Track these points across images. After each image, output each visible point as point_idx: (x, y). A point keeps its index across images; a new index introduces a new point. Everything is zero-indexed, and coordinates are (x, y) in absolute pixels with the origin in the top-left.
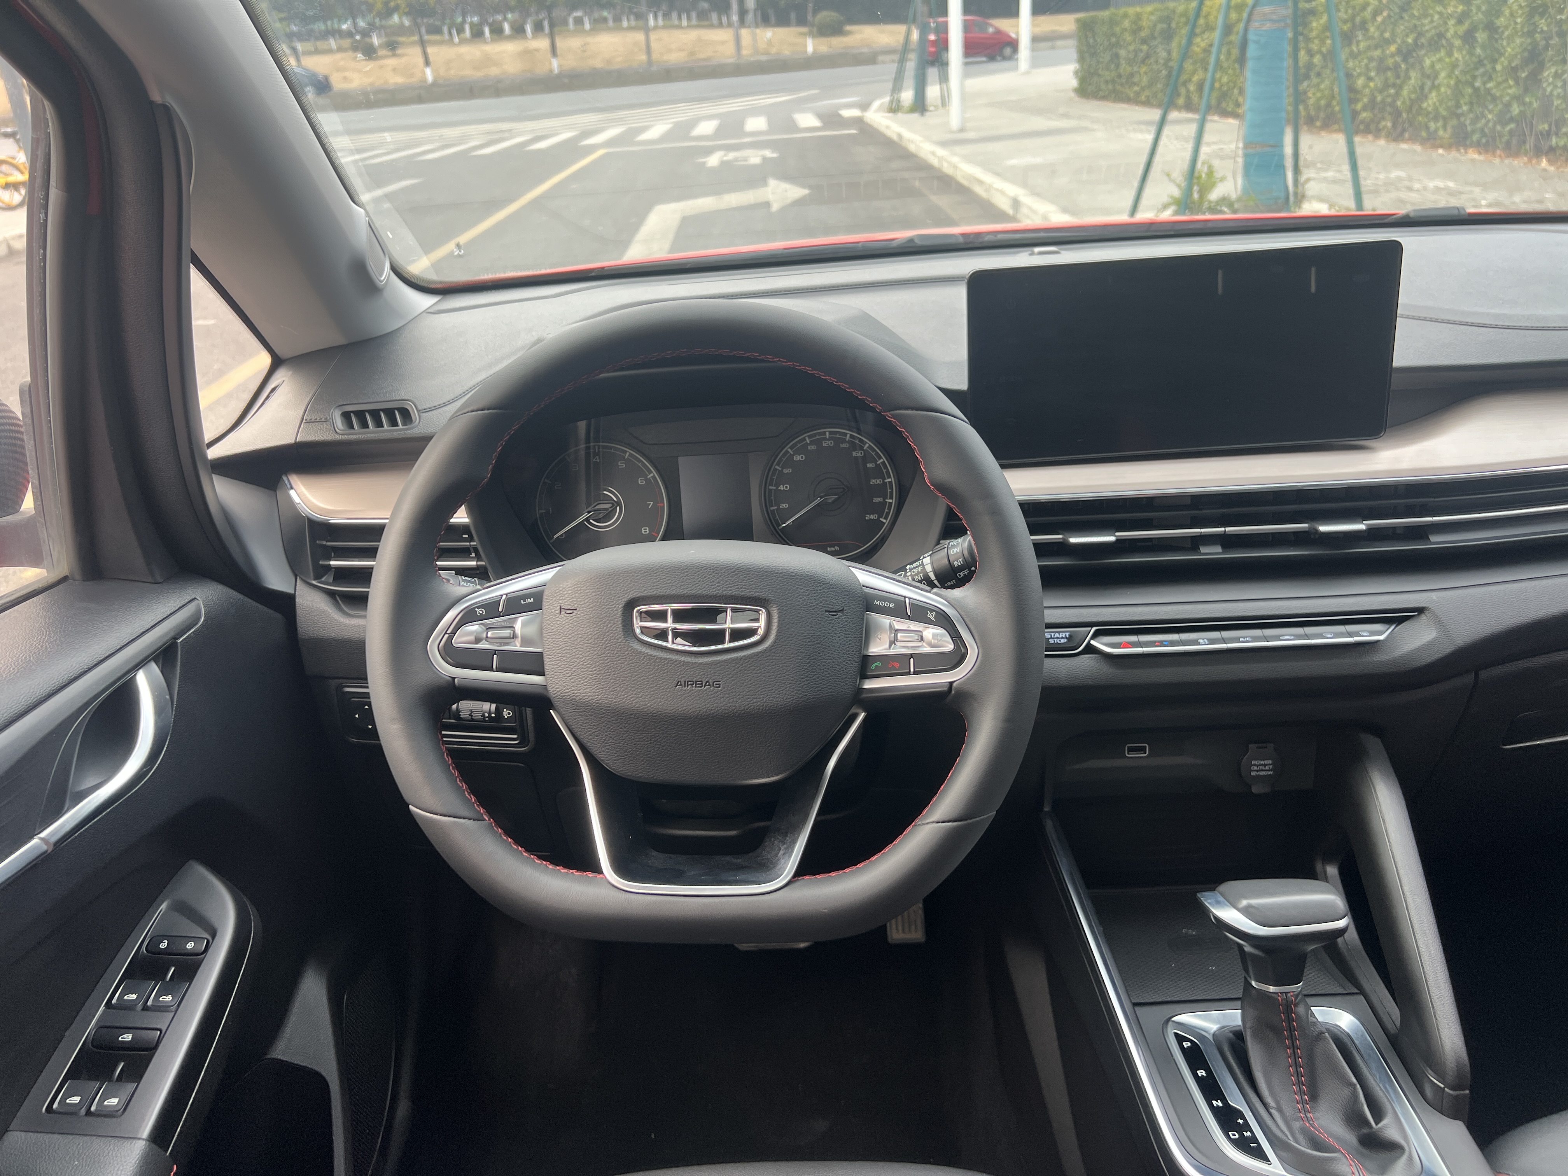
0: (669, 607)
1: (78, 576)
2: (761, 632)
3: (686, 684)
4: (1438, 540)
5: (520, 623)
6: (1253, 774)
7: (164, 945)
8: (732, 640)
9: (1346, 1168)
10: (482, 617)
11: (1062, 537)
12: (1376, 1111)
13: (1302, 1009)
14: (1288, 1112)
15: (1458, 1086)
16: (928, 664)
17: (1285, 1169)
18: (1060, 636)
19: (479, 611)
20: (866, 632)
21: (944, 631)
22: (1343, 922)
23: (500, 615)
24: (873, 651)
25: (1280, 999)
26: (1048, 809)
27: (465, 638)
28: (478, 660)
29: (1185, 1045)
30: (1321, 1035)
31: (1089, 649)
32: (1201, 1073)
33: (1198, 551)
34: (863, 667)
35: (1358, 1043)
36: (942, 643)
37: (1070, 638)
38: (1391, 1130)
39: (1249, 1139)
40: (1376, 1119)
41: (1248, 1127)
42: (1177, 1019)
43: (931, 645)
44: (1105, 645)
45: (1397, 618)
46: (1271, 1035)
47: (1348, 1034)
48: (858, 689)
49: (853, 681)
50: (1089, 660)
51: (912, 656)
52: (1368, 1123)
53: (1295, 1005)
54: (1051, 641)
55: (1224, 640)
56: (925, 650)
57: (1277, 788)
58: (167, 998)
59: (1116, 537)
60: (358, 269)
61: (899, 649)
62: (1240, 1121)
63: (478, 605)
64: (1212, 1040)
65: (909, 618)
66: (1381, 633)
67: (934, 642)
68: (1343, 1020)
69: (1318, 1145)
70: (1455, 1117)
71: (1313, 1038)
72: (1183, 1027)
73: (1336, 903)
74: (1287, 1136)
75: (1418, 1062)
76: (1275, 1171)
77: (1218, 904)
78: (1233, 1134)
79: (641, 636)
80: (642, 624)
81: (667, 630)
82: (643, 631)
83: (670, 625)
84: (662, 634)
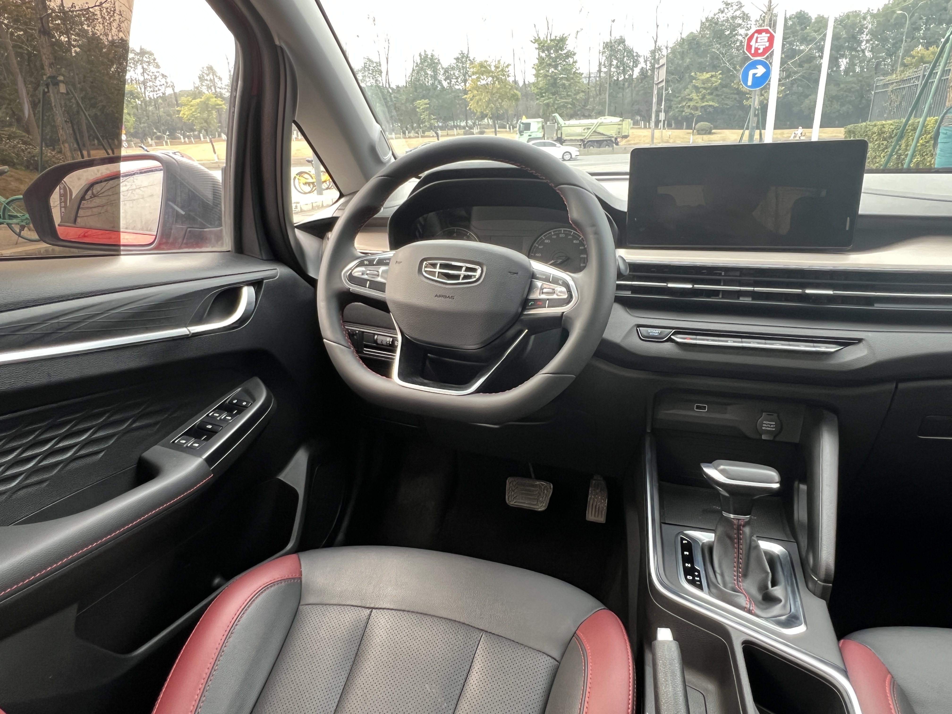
0: (439, 262)
1: (233, 251)
2: (477, 277)
3: (440, 296)
4: (878, 306)
5: (382, 268)
6: (764, 428)
8: (463, 279)
9: (743, 601)
10: (367, 265)
11: (665, 284)
12: (774, 584)
13: (747, 530)
14: (727, 579)
15: (825, 581)
16: (554, 303)
17: (710, 595)
18: (655, 332)
19: (366, 262)
20: (531, 288)
21: (564, 289)
22: (776, 486)
23: (374, 265)
24: (532, 296)
25: (735, 522)
26: (649, 431)
27: (358, 272)
28: (361, 282)
29: (684, 542)
30: (757, 547)
31: (670, 340)
32: (686, 553)
33: (738, 298)
34: (526, 303)
35: (782, 560)
36: (561, 294)
37: (660, 334)
38: (778, 591)
39: (698, 581)
40: (772, 586)
41: (699, 576)
42: (686, 532)
43: (557, 295)
44: (678, 339)
45: (846, 343)
46: (728, 541)
47: (778, 555)
48: (521, 314)
49: (520, 310)
50: (668, 345)
51: (548, 299)
52: (767, 588)
53: (744, 526)
54: (651, 334)
55: (742, 342)
56: (555, 296)
57: (777, 439)
58: (230, 418)
59: (693, 287)
60: (373, 150)
61: (543, 296)
62: (696, 574)
63: (366, 260)
64: (701, 544)
65: (550, 282)
66: (832, 348)
67: (559, 294)
68: (777, 549)
69: (735, 590)
70: (821, 597)
71: (752, 547)
72: (687, 536)
73: (773, 477)
74: (719, 585)
75: (809, 570)
76: (703, 595)
77: (709, 467)
78: (690, 578)
79: (424, 273)
80: (426, 269)
81: (435, 272)
82: (426, 271)
83: (438, 270)
84: (433, 273)
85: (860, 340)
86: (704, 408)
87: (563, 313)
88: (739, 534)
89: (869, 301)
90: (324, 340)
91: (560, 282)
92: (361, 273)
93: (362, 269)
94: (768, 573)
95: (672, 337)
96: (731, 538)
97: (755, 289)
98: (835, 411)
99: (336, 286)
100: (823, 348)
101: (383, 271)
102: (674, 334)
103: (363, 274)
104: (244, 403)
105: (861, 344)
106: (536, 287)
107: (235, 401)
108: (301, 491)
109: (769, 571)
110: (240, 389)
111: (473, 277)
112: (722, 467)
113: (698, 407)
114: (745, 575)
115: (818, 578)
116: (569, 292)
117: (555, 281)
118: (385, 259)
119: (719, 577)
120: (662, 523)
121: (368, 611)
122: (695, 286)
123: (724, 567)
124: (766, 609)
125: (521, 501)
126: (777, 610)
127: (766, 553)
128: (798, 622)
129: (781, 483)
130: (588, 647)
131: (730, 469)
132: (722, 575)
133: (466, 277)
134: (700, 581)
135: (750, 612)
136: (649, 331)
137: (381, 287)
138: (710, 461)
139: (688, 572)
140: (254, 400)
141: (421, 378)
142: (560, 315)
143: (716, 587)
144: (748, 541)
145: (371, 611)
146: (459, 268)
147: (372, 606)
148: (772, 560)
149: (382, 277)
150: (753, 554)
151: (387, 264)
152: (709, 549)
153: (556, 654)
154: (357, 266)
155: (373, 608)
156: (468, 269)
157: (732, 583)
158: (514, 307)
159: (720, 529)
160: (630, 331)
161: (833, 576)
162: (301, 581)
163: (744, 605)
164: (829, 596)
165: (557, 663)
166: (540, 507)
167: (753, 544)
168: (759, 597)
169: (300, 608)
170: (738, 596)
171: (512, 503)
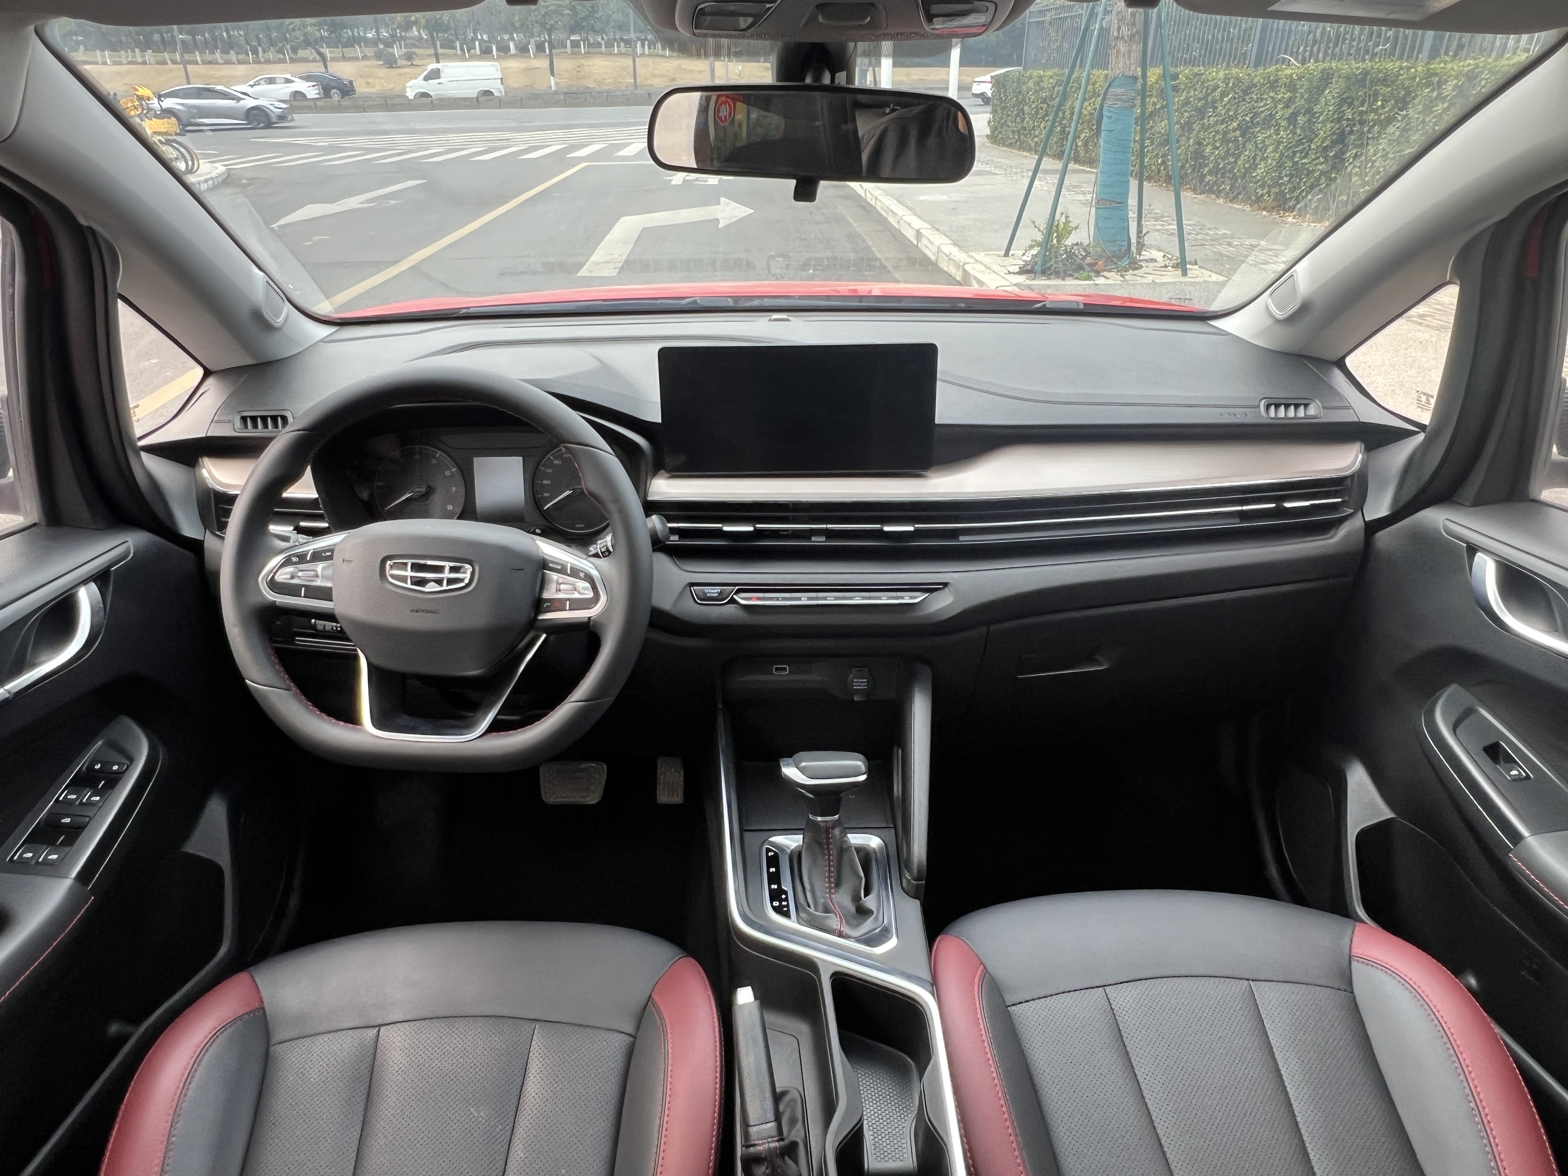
0: (410, 562)
1: (43, 523)
2: (467, 581)
3: (417, 611)
4: (965, 540)
5: (320, 567)
6: (855, 688)
7: (98, 767)
8: (448, 584)
9: (834, 922)
10: (295, 563)
11: (720, 525)
12: (867, 892)
13: (838, 830)
14: (818, 893)
15: (918, 879)
16: (577, 604)
17: (799, 922)
18: (713, 591)
19: (294, 559)
20: (543, 583)
21: (587, 585)
22: (863, 778)
23: (308, 562)
24: (546, 595)
25: (823, 824)
26: (720, 706)
27: (282, 576)
28: (292, 590)
29: (770, 854)
30: (849, 848)
31: (733, 601)
32: (773, 870)
33: (811, 541)
34: (539, 605)
35: (878, 855)
36: (586, 592)
37: (720, 593)
38: (870, 902)
39: (785, 907)
40: (865, 896)
41: (786, 899)
42: (773, 839)
43: (580, 593)
44: (742, 599)
45: (932, 589)
46: (817, 844)
47: (874, 849)
48: (535, 619)
49: (533, 614)
50: (731, 608)
51: (568, 599)
52: (860, 899)
53: (833, 828)
54: (708, 595)
55: (818, 598)
56: (576, 596)
57: (873, 698)
58: (98, 798)
59: (755, 528)
61: (561, 596)
62: (784, 896)
63: (294, 555)
64: (789, 851)
65: (569, 575)
66: (919, 598)
67: (582, 591)
68: (874, 842)
69: (827, 910)
70: (915, 897)
71: (844, 849)
72: (773, 844)
73: (859, 767)
74: (809, 906)
75: (903, 866)
76: (791, 923)
77: (788, 765)
78: (776, 904)
79: (390, 579)
80: (392, 572)
81: (407, 577)
82: (392, 576)
83: (409, 573)
84: (403, 579)
85: (945, 585)
86: (785, 669)
87: (589, 618)
88: (828, 838)
89: (954, 534)
90: (247, 682)
91: (582, 575)
92: (289, 576)
93: (290, 569)
94: (861, 879)
95: (735, 597)
96: (820, 844)
97: (829, 526)
98: (929, 663)
99: (253, 600)
100: (907, 599)
101: (324, 569)
102: (738, 592)
103: (292, 577)
104: (115, 768)
105: (947, 590)
106: (551, 581)
108: (225, 864)
109: (863, 875)
111: (462, 580)
112: (803, 764)
113: (777, 669)
114: (838, 884)
115: (911, 875)
116: (594, 588)
117: (575, 573)
118: (325, 551)
119: (809, 895)
120: (742, 831)
121: (375, 1031)
122: (758, 526)
123: (815, 879)
124: (858, 926)
125: (563, 795)
126: (868, 925)
127: (860, 850)
128: (889, 935)
129: (870, 772)
130: (665, 1014)
131: (812, 766)
132: (813, 891)
133: (450, 581)
134: (787, 906)
135: (840, 935)
136: (706, 591)
137: (325, 594)
138: (790, 753)
139: (775, 895)
140: (131, 760)
141: (405, 717)
142: (586, 620)
143: (804, 909)
144: (838, 841)
145: (379, 1031)
146: (440, 569)
147: (379, 1022)
148: (867, 858)
149: (324, 577)
150: (845, 857)
151: (330, 558)
152: (796, 857)
153: (630, 1028)
154: (283, 565)
155: (380, 1026)
156: (453, 569)
157: (824, 898)
158: (522, 616)
159: (807, 833)
160: (682, 593)
161: (925, 872)
162: (264, 1013)
163: (835, 927)
164: (922, 895)
165: (632, 1039)
166: (593, 798)
167: (845, 846)
168: (853, 909)
169: (272, 1049)
170: (827, 917)
171: (552, 800)
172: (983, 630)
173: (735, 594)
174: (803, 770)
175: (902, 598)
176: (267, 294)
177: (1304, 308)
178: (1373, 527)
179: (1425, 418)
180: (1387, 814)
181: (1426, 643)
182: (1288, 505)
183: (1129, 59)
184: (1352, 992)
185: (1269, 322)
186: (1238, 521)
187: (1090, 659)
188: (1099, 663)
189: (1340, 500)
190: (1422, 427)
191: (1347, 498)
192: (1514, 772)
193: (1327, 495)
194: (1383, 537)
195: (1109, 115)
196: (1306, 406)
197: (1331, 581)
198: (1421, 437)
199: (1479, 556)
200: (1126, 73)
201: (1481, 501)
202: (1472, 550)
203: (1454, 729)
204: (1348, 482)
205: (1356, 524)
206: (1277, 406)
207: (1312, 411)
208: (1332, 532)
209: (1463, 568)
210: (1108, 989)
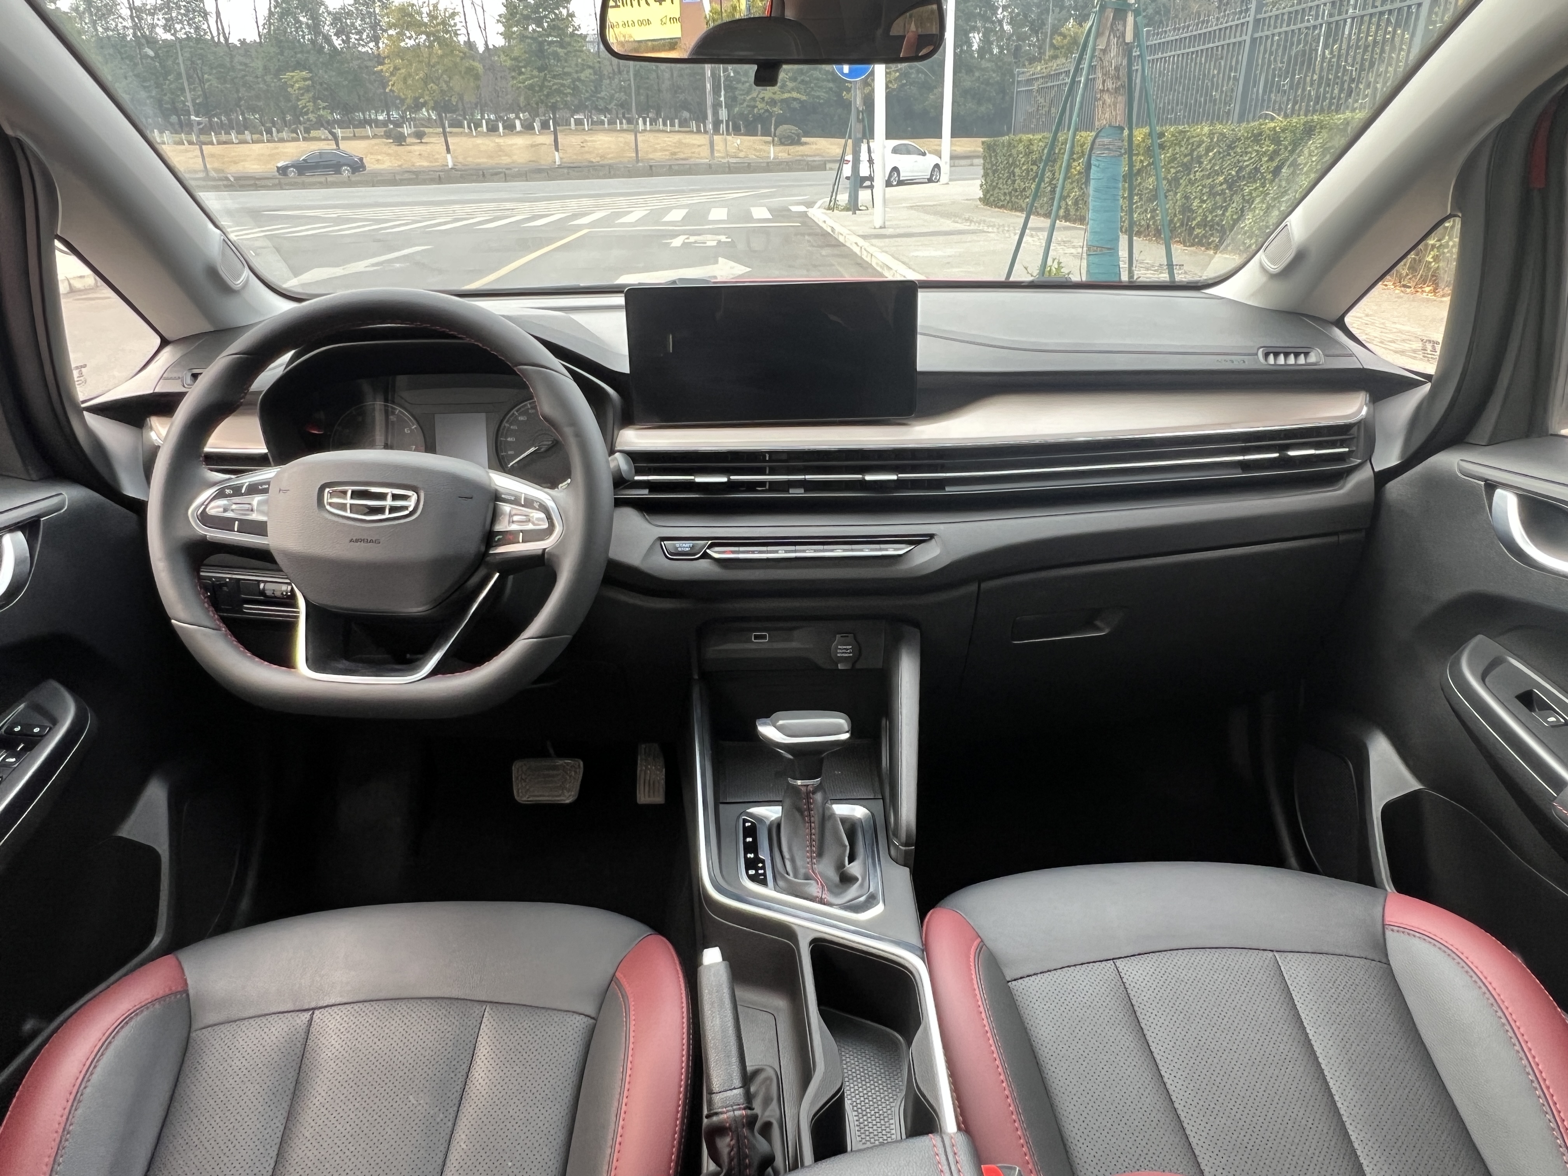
0: (350, 489)
2: (411, 509)
3: (357, 541)
4: (950, 490)
5: (256, 499)
6: (839, 655)
8: (390, 513)
9: (814, 889)
10: (230, 496)
11: (692, 477)
12: (852, 859)
13: (819, 797)
14: (799, 863)
15: (907, 845)
16: (530, 536)
17: (776, 890)
18: (685, 546)
19: (228, 491)
20: (495, 516)
21: (542, 515)
22: (845, 736)
23: (242, 495)
24: (498, 528)
25: (803, 789)
26: (696, 677)
27: (216, 509)
28: (225, 524)
29: (747, 824)
30: (832, 815)
31: (705, 556)
32: (749, 840)
33: (787, 491)
34: (490, 538)
35: (864, 825)
36: (540, 523)
37: (692, 548)
38: (855, 869)
39: (761, 875)
40: (849, 863)
41: (763, 868)
42: (749, 811)
43: (534, 524)
44: (716, 553)
45: (916, 541)
46: (797, 815)
47: (860, 820)
48: (485, 554)
49: (483, 549)
50: (704, 564)
51: (521, 531)
52: (844, 866)
53: (814, 793)
54: (680, 549)
55: (795, 551)
56: (530, 527)
57: (858, 666)
58: (13, 760)
59: (729, 479)
60: (213, 274)
61: (514, 527)
62: (760, 865)
63: (229, 487)
64: (768, 823)
65: (523, 506)
66: (902, 549)
67: (536, 522)
68: (858, 812)
69: (807, 877)
70: (905, 865)
71: (826, 817)
72: (751, 815)
73: (840, 725)
74: (788, 874)
75: (891, 833)
76: (768, 892)
77: (765, 724)
78: (752, 872)
79: (328, 507)
80: (330, 501)
81: (345, 505)
82: (330, 504)
83: (349, 501)
84: (343, 507)
85: (931, 536)
86: (764, 637)
87: (545, 549)
88: (809, 803)
89: (941, 484)
90: (173, 621)
91: (536, 505)
92: (222, 510)
93: (222, 502)
94: (846, 846)
95: (708, 551)
96: (800, 811)
97: (808, 477)
98: (916, 624)
99: (182, 533)
100: (891, 550)
101: (259, 503)
102: (710, 547)
103: (225, 510)
104: (36, 730)
105: (933, 541)
106: (502, 514)
107: (17, 729)
108: (163, 848)
109: (847, 843)
110: (22, 706)
111: (406, 508)
112: (781, 722)
113: (756, 637)
114: (820, 854)
115: (899, 841)
116: (549, 518)
117: (529, 503)
118: (262, 484)
119: (788, 864)
120: (717, 804)
121: (307, 1015)
122: (732, 477)
123: (795, 849)
124: (841, 893)
125: (536, 793)
126: (853, 891)
127: (844, 820)
128: (875, 902)
129: (853, 731)
130: (628, 989)
131: (790, 724)
132: (793, 860)
133: (393, 509)
134: (764, 874)
135: (822, 902)
136: (678, 545)
137: (260, 528)
138: (767, 713)
139: (750, 864)
140: (54, 722)
141: (344, 661)
142: (540, 552)
143: (783, 877)
144: (821, 810)
145: (313, 1013)
146: (382, 497)
147: (313, 1005)
148: (851, 827)
149: (260, 512)
150: (829, 825)
151: (265, 491)
152: (776, 828)
153: (592, 1010)
154: (215, 498)
155: (314, 1009)
156: (395, 497)
157: (804, 866)
158: (471, 546)
159: (788, 802)
160: (651, 548)
161: (915, 838)
162: (188, 995)
163: (815, 894)
164: (912, 862)
165: (593, 1021)
166: (568, 797)
167: (827, 813)
168: (836, 879)
169: (193, 1035)
170: (808, 884)
171: (525, 799)
172: (973, 588)
173: (708, 548)
174: (780, 729)
175: (886, 550)
176: (223, 254)
177: (1300, 257)
178: (1383, 478)
179: (1431, 369)
180: (1413, 785)
181: (1445, 594)
182: (1292, 453)
183: (1115, 110)
184: (1389, 964)
185: (1263, 279)
186: (1240, 471)
187: (1089, 625)
188: (1098, 629)
189: (1347, 450)
190: (1429, 377)
191: (1354, 449)
192: (1552, 719)
193: (1333, 445)
194: (1395, 488)
195: (1097, 163)
196: (1306, 354)
197: (1342, 538)
198: (1427, 387)
199: (1499, 492)
200: (1113, 124)
201: (1495, 441)
202: (1491, 487)
203: (1483, 679)
204: (1354, 430)
205: (1365, 474)
206: (1276, 355)
207: (1312, 358)
208: (1342, 482)
209: (1483, 508)
210: (1118, 962)
